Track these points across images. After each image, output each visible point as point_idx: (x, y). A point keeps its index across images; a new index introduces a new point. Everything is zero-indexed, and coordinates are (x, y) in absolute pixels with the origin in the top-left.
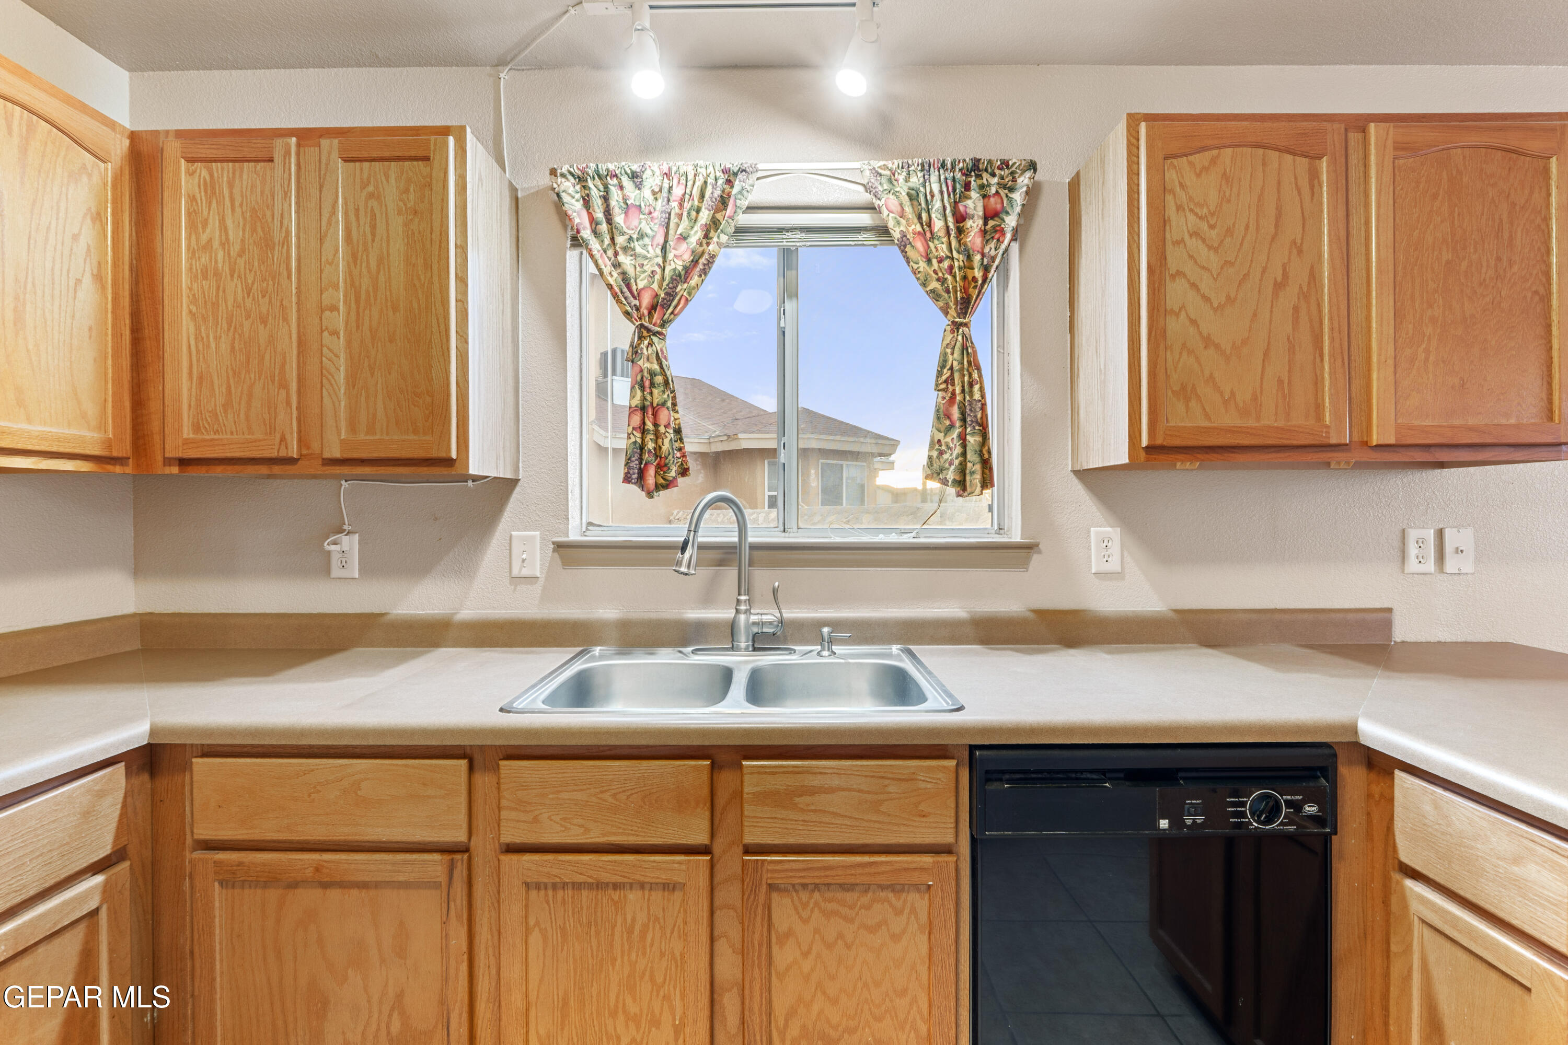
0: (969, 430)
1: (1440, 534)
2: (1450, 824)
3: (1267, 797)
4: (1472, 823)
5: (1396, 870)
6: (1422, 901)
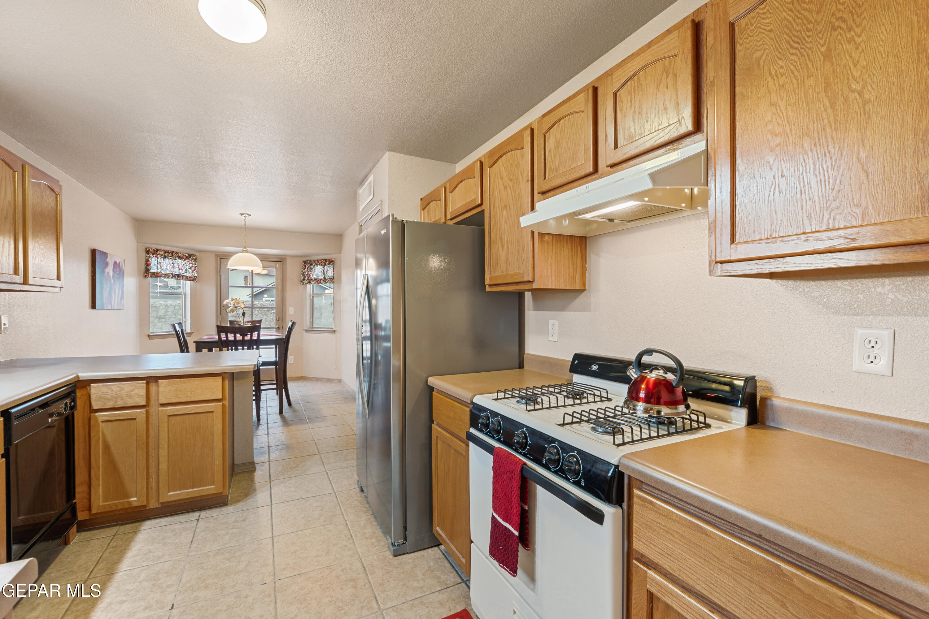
2: (113, 390)
3: (66, 403)
4: (119, 387)
5: (93, 413)
6: (103, 415)
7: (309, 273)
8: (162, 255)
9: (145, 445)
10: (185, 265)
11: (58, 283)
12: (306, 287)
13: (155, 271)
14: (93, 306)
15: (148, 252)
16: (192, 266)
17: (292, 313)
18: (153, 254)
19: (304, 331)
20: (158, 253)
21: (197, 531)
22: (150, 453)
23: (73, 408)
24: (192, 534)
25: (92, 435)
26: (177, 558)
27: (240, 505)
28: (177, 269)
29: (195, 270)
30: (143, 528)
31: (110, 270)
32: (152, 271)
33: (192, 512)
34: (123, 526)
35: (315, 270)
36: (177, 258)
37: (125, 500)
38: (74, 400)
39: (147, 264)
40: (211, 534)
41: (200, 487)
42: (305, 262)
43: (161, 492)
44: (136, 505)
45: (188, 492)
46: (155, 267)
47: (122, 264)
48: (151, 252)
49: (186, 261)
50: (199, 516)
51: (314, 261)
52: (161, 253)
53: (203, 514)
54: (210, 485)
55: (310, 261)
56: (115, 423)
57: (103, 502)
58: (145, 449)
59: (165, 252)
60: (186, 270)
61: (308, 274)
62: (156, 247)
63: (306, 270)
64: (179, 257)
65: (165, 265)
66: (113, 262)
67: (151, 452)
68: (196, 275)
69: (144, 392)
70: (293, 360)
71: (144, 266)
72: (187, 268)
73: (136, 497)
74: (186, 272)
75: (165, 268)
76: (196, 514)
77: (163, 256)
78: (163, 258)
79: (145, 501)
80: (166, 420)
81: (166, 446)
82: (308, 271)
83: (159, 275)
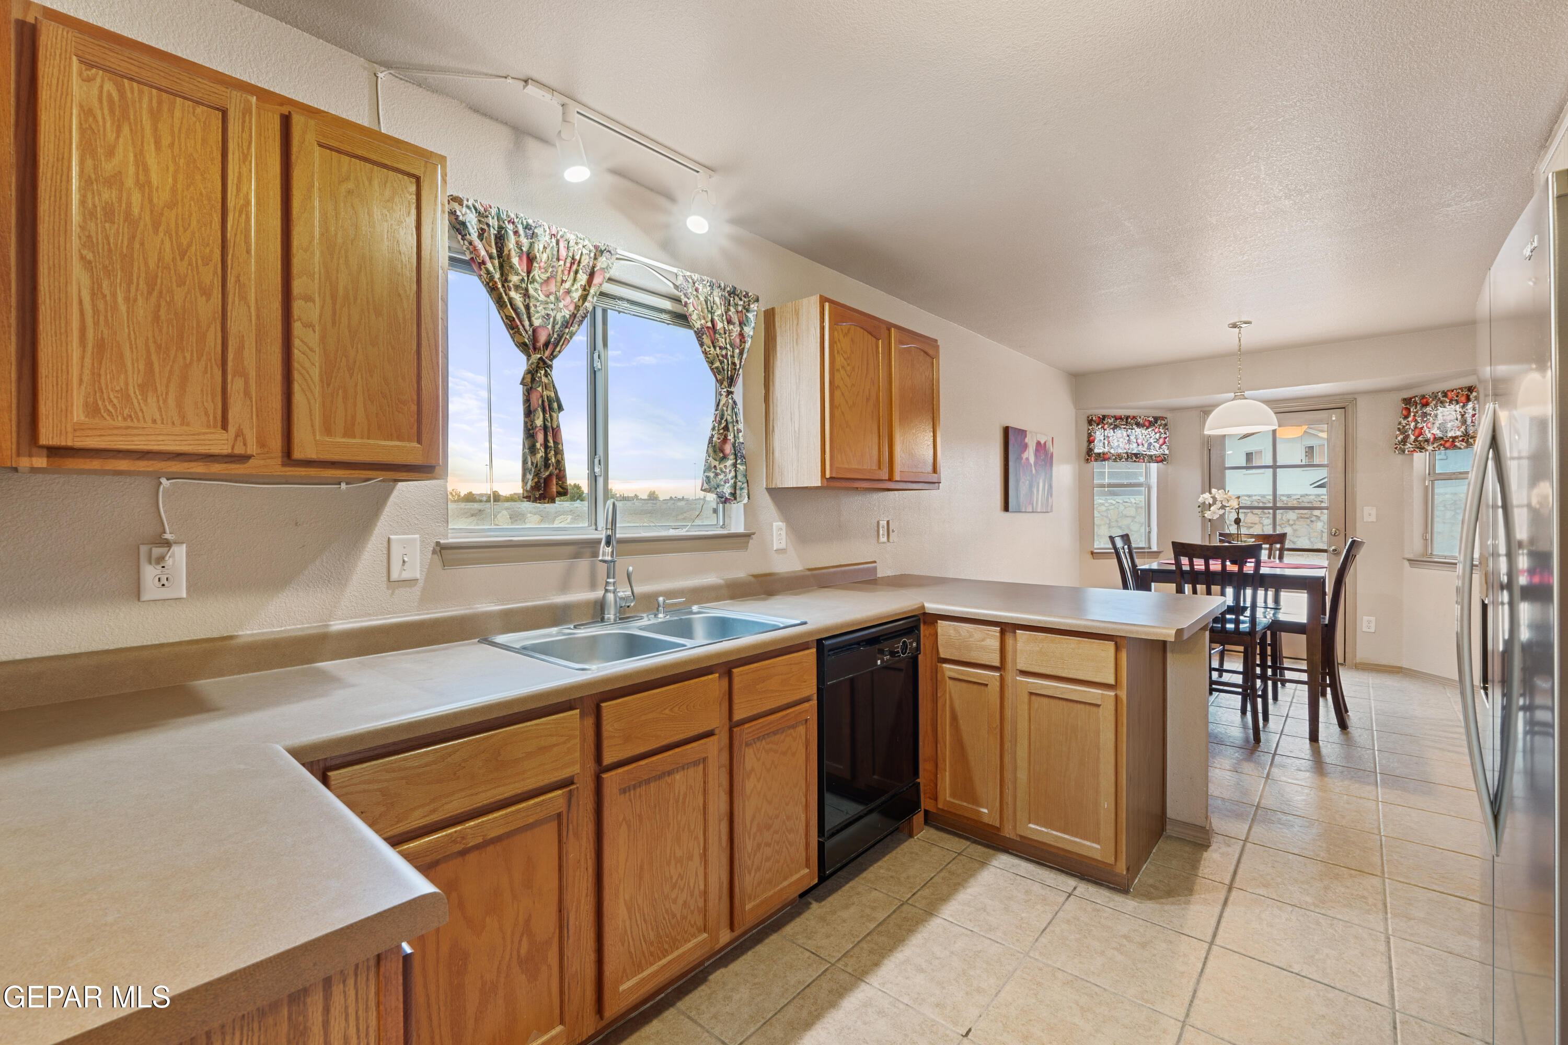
0: (739, 461)
1: (888, 522)
2: (961, 635)
3: (904, 642)
4: (969, 632)
5: (940, 663)
6: (950, 670)
7: (1420, 426)
9: (998, 730)
10: (1148, 436)
11: (936, 477)
12: (1412, 460)
13: (1101, 451)
14: (1006, 508)
15: (1090, 422)
16: (1160, 438)
17: (1373, 518)
18: (1098, 425)
19: (1406, 563)
20: (1105, 422)
21: (1059, 914)
23: (917, 651)
24: (1050, 916)
25: (938, 696)
26: (1011, 946)
27: (1148, 907)
28: (1135, 445)
29: (1165, 443)
30: (995, 863)
31: (1030, 454)
32: (1096, 451)
33: (1067, 873)
34: (974, 845)
35: (1436, 416)
36: (1135, 427)
37: (974, 807)
38: (916, 640)
39: (1090, 441)
40: (1078, 936)
41: (1076, 836)
42: (1408, 401)
43: (1018, 817)
44: (986, 820)
45: (1056, 836)
46: (1101, 444)
47: (1049, 444)
48: (1096, 422)
49: (1150, 430)
50: (1075, 888)
51: (1435, 396)
52: (1110, 421)
53: (1084, 889)
54: (1095, 843)
55: (1423, 397)
56: (964, 685)
57: (950, 796)
58: (998, 737)
59: (1116, 418)
60: (1150, 444)
61: (1416, 428)
62: (1101, 412)
63: (1410, 419)
64: (1138, 425)
65: (1116, 441)
66: (1035, 442)
67: (1007, 745)
68: (1167, 452)
69: (996, 644)
70: (1373, 625)
71: (1085, 444)
72: (1152, 441)
73: (987, 808)
74: (1149, 448)
75: (1116, 444)
76: (1071, 882)
77: (1112, 427)
78: (1113, 429)
79: (998, 821)
80: (1026, 700)
81: (1026, 743)
82: (1416, 421)
83: (1107, 456)
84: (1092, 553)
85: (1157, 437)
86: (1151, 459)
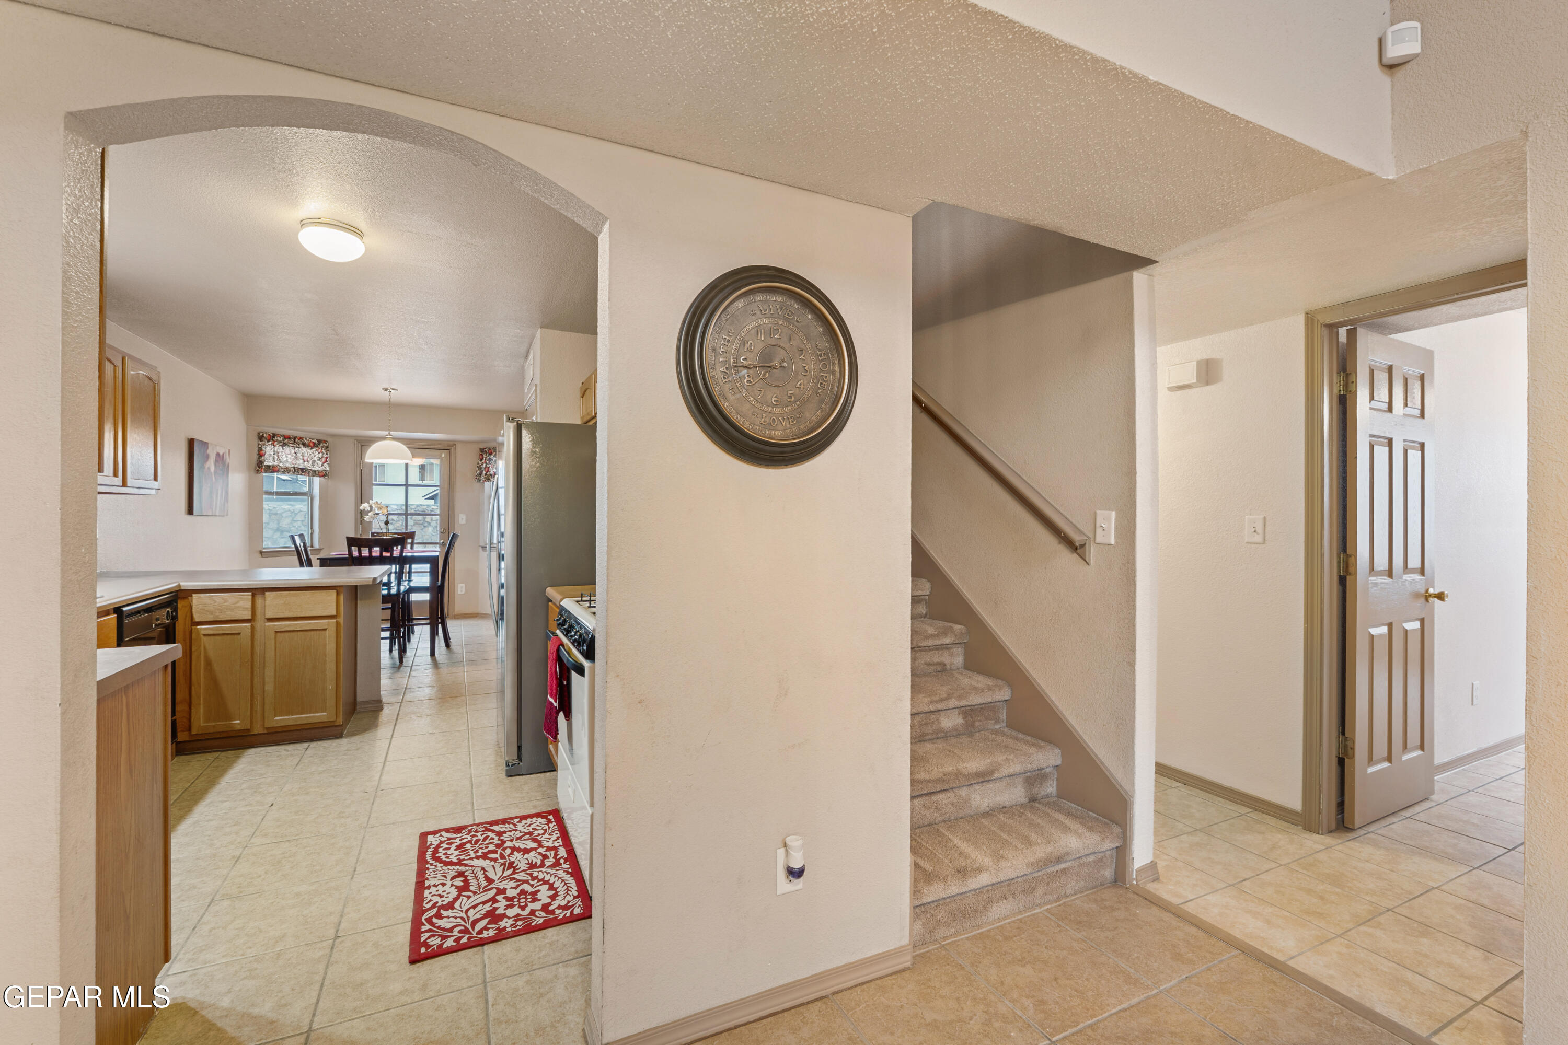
2: (216, 602)
3: (168, 611)
4: (223, 599)
5: (194, 626)
6: (205, 629)
7: (488, 466)
8: (280, 442)
9: (249, 664)
10: (312, 455)
11: (156, 484)
13: (271, 464)
14: (190, 511)
15: (261, 438)
16: (322, 457)
17: (464, 522)
18: (268, 441)
19: (481, 549)
20: (275, 439)
21: (304, 756)
22: (255, 673)
23: (174, 618)
24: (299, 759)
25: (193, 649)
26: (279, 775)
27: (355, 738)
28: (301, 461)
29: (326, 461)
30: (246, 754)
31: (211, 465)
32: (266, 463)
33: (301, 742)
34: (225, 752)
36: (301, 446)
37: (228, 722)
38: (176, 609)
39: (260, 454)
40: (320, 760)
41: (310, 713)
42: (482, 450)
43: (266, 716)
44: (238, 728)
45: (297, 718)
46: (271, 458)
47: (226, 456)
48: (266, 438)
49: (314, 450)
50: (309, 746)
52: (279, 439)
53: (313, 744)
54: (323, 712)
55: (489, 449)
56: (218, 637)
57: (204, 723)
58: (250, 667)
59: (285, 437)
61: (486, 467)
62: (272, 431)
63: (483, 461)
64: (304, 445)
65: (284, 456)
66: (215, 453)
67: (257, 671)
68: (328, 469)
69: (249, 604)
70: (464, 590)
71: (255, 457)
72: (315, 459)
73: (239, 720)
74: (313, 465)
75: (285, 459)
76: (306, 745)
78: (283, 446)
79: (249, 725)
80: (273, 637)
81: (273, 665)
82: (486, 463)
83: (277, 469)
84: (261, 552)
85: (320, 456)
86: (315, 473)
